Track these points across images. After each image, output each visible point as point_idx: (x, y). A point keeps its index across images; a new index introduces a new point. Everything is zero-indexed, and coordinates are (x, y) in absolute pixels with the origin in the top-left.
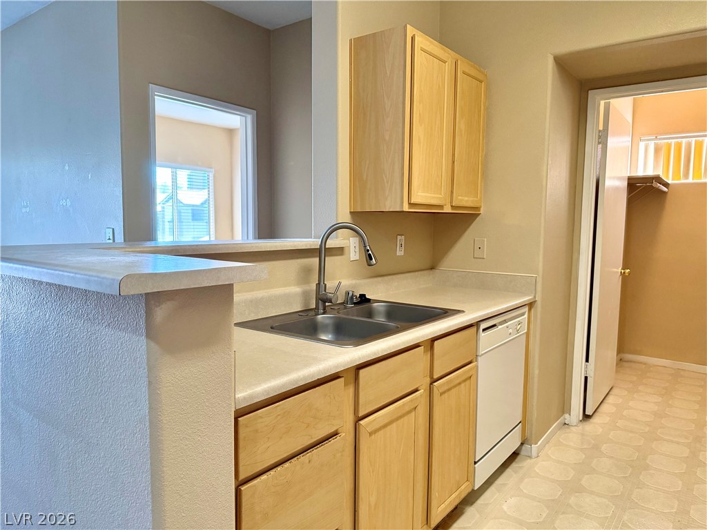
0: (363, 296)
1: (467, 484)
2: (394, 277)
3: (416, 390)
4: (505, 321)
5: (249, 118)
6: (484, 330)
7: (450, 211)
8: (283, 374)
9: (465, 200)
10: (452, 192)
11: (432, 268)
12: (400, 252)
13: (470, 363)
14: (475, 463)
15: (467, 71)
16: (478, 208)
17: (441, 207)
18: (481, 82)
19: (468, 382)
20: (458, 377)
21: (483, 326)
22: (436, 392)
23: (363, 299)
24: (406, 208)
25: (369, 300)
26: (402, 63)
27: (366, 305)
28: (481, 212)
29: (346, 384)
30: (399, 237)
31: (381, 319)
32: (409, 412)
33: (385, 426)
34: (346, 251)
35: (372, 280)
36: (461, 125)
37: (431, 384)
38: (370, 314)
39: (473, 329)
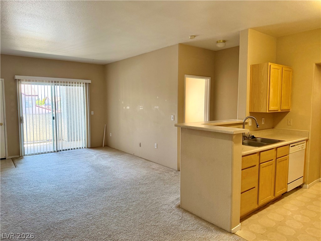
0: (253, 136)
1: (285, 189)
2: (261, 131)
3: (272, 160)
4: (298, 145)
5: (209, 80)
6: (291, 147)
7: (280, 111)
8: (247, 151)
9: (285, 108)
10: (281, 106)
11: (273, 128)
12: (263, 123)
13: (287, 155)
14: (288, 184)
15: (285, 70)
16: (289, 110)
17: (278, 110)
18: (290, 71)
19: (286, 160)
20: (284, 158)
21: (291, 145)
22: (277, 161)
23: (253, 137)
24: (268, 112)
25: (255, 137)
26: (267, 73)
27: (254, 139)
28: (290, 110)
29: (258, 155)
30: (263, 119)
31: (260, 142)
32: (271, 165)
33: (265, 167)
34: (248, 123)
35: (255, 131)
36: (284, 85)
37: (276, 159)
38: (256, 140)
39: (288, 146)
